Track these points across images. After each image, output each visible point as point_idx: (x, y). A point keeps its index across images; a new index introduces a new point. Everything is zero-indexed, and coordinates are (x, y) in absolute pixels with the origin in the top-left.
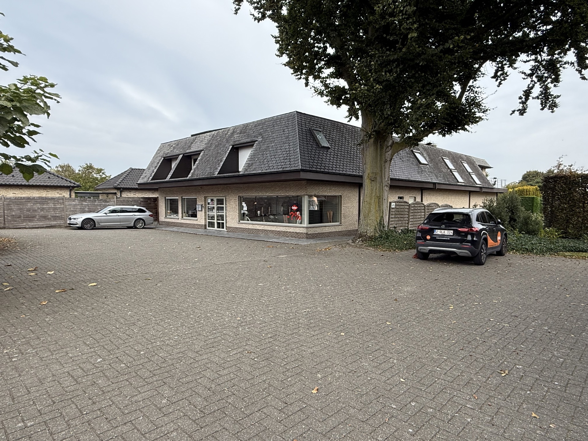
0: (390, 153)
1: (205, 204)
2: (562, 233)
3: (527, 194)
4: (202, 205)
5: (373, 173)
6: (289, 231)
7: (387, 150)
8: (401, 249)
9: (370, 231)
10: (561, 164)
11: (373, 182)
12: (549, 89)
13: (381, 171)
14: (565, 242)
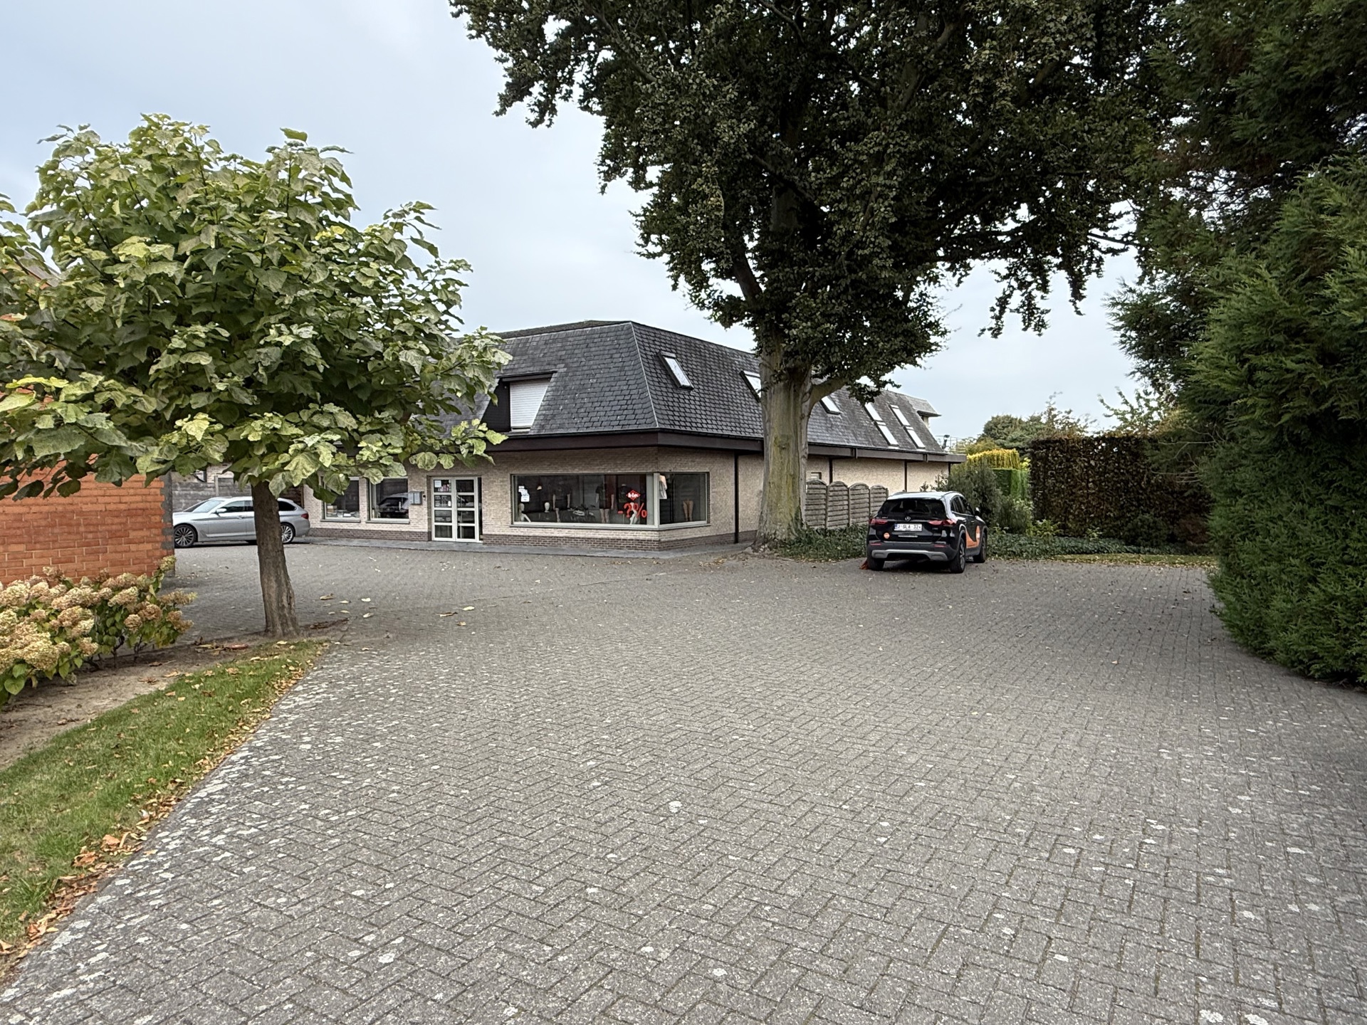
0: (808, 403)
1: (429, 492)
2: (1059, 527)
3: (998, 465)
4: (421, 493)
5: (783, 436)
6: (622, 537)
7: (805, 398)
8: (837, 559)
9: (782, 533)
10: (1053, 409)
11: (783, 452)
12: (1033, 298)
13: (796, 433)
14: (1065, 541)
